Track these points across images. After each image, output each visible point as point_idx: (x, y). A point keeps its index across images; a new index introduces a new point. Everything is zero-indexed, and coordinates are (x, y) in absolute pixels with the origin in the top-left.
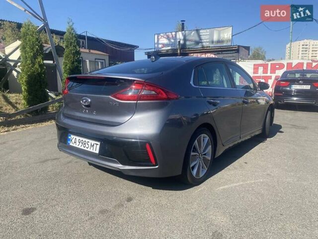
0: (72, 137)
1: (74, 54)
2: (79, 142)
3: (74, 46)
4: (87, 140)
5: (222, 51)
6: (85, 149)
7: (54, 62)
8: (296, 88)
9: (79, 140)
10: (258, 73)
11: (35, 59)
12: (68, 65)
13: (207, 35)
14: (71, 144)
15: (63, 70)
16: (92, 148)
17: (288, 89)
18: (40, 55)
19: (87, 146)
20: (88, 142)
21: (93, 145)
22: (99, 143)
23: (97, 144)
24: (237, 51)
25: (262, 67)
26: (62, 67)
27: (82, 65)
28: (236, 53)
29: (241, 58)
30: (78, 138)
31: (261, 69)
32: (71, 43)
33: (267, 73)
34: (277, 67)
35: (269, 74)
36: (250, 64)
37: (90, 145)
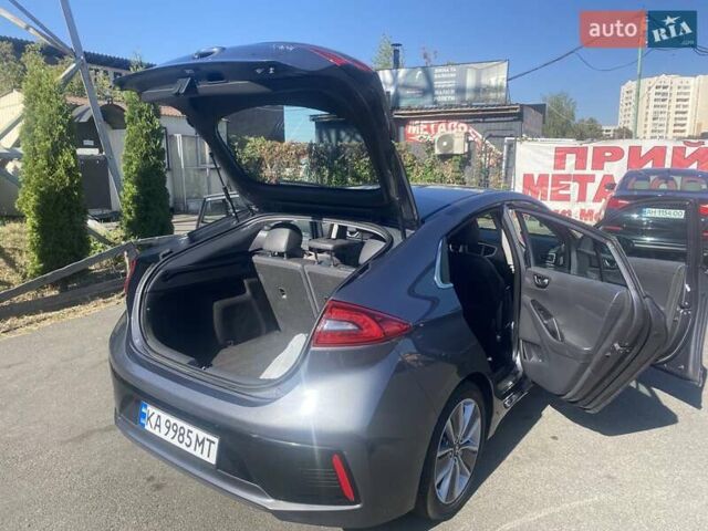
0: (150, 410)
1: (147, 137)
2: (169, 428)
3: (147, 119)
4: (187, 427)
5: (484, 117)
6: (183, 446)
7: (101, 151)
8: (653, 215)
9: (168, 421)
10: (564, 169)
11: (56, 155)
12: (135, 163)
13: (451, 79)
14: (148, 427)
15: (123, 174)
16: (199, 449)
17: (635, 216)
18: (67, 146)
19: (187, 440)
20: (189, 431)
21: (203, 441)
22: (216, 440)
23: (211, 442)
24: (519, 117)
25: (574, 156)
26: (121, 166)
27: (166, 161)
28: (515, 120)
29: (527, 132)
30: (165, 417)
31: (571, 160)
32: (141, 111)
33: (585, 169)
34: (607, 154)
35: (589, 171)
36: (547, 148)
37: (194, 440)
